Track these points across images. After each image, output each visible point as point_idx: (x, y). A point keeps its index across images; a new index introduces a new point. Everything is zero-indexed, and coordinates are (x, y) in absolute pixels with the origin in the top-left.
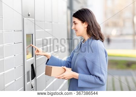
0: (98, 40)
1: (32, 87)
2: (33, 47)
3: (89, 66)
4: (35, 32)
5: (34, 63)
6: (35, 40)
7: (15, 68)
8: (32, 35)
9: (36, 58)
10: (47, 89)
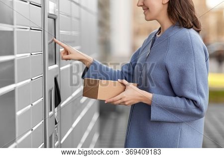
0: (190, 28)
1: (56, 123)
3: (174, 78)
4: (59, 15)
5: (57, 76)
6: (59, 32)
7: (32, 80)
8: (55, 20)
9: (60, 67)
10: (74, 128)
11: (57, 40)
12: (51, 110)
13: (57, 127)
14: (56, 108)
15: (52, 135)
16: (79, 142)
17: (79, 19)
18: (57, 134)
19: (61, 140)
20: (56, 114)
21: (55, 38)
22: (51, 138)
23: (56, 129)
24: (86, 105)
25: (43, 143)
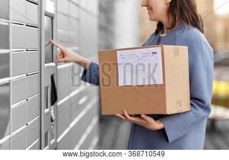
1: (52, 121)
2: (52, 45)
4: (57, 15)
5: (54, 74)
6: (57, 31)
7: (27, 75)
8: (52, 18)
9: (57, 65)
10: (71, 129)
11: (54, 42)
12: (47, 108)
13: (53, 125)
14: (53, 106)
15: (47, 132)
16: (77, 143)
17: (78, 20)
18: (53, 132)
19: (57, 139)
20: (52, 111)
21: (52, 39)
22: (46, 135)
23: (52, 127)
24: (85, 107)
25: (38, 139)
